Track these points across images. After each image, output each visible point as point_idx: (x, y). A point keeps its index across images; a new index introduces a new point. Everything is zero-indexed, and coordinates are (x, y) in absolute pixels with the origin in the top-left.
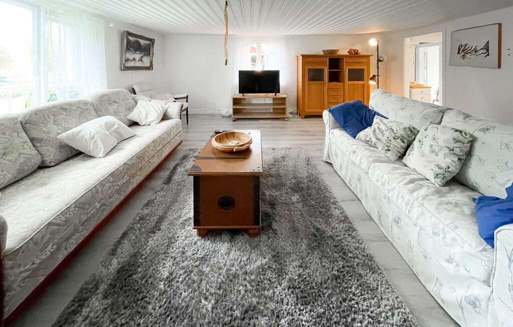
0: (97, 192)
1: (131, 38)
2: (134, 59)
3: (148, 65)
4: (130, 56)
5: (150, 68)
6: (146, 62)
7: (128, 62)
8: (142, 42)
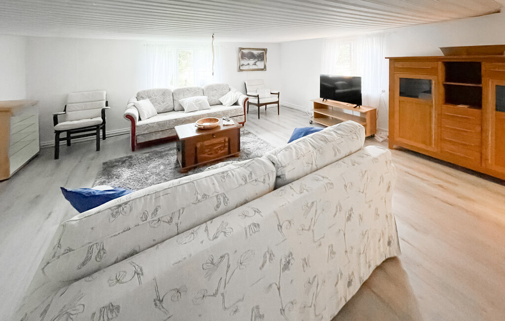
0: (167, 123)
1: (244, 51)
2: (248, 64)
3: (263, 67)
4: (245, 62)
5: (264, 69)
6: (260, 65)
7: (244, 66)
8: (255, 52)
